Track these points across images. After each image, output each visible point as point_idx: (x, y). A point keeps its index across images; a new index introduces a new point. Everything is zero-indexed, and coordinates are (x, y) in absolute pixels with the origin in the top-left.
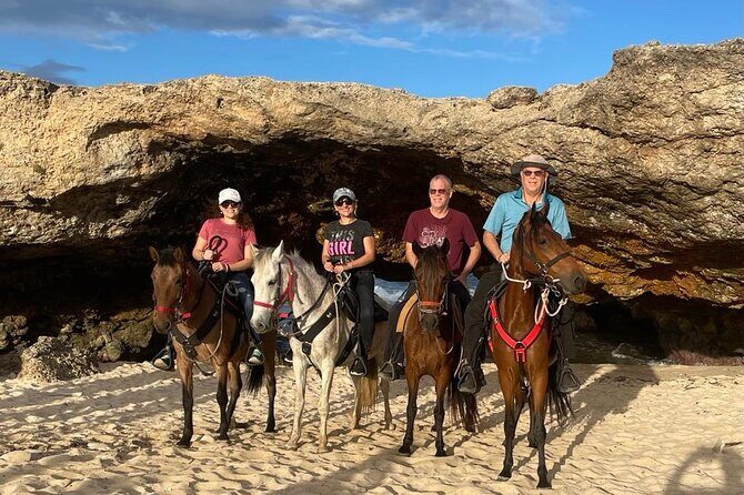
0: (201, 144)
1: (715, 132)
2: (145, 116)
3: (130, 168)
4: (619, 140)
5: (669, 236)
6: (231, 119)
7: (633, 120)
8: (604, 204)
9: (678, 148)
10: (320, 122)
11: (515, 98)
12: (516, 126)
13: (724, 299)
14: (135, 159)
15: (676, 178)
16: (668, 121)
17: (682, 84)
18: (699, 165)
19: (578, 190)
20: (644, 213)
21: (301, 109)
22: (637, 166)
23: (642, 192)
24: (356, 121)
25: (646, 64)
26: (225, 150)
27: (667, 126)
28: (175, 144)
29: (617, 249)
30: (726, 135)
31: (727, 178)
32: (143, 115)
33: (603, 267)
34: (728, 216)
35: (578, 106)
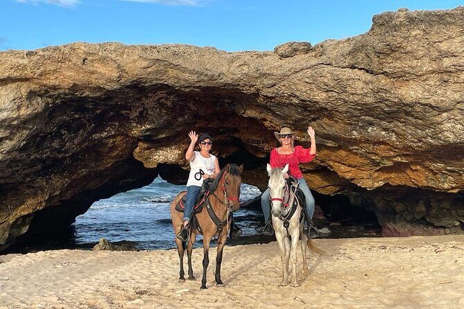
0: (67, 91)
1: (452, 69)
2: (28, 73)
3: (13, 111)
4: (381, 76)
5: (413, 142)
6: (92, 73)
7: (392, 62)
8: (365, 121)
9: (425, 80)
10: (158, 72)
11: (296, 50)
12: (302, 70)
13: (446, 186)
14: (17, 104)
15: (423, 101)
16: (418, 62)
17: (428, 37)
18: (439, 92)
19: (346, 112)
20: (395, 126)
21: (145, 64)
22: (394, 94)
23: (396, 112)
24: (184, 70)
25: (401, 24)
26: (84, 95)
27: (417, 66)
28: (47, 92)
29: (369, 153)
30: (459, 70)
31: (460, 100)
32: (26, 72)
33: (354, 167)
34: (459, 126)
35: (349, 54)
